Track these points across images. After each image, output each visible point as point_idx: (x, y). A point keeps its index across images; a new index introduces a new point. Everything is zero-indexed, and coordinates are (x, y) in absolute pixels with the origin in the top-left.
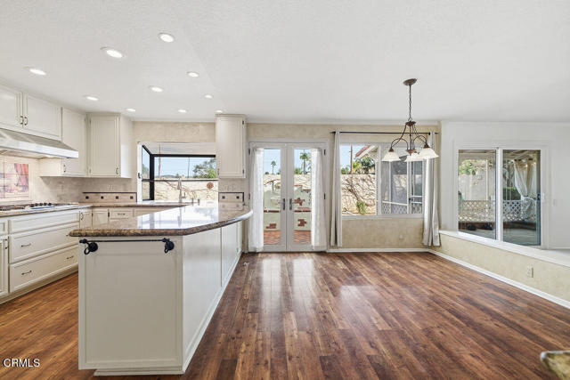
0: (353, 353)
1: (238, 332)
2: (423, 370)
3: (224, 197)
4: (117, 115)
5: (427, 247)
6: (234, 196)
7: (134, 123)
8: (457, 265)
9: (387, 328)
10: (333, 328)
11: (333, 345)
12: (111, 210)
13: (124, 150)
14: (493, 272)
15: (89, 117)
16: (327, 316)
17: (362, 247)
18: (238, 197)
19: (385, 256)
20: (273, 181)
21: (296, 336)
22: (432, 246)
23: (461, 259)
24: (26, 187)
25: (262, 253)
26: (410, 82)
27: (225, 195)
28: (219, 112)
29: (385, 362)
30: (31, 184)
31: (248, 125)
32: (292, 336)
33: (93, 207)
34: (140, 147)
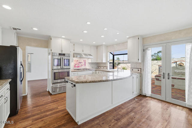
1: (103, 124)
3: (133, 70)
4: (102, 45)
6: (137, 70)
7: (107, 46)
12: (99, 71)
13: (104, 55)
15: (97, 47)
18: (138, 70)
20: (176, 62)
24: (85, 65)
25: (150, 97)
27: (133, 69)
28: (128, 37)
30: (86, 64)
31: (143, 39)
33: (96, 70)
34: (109, 53)
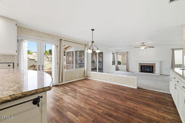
0: (98, 114)
2: (114, 109)
5: (86, 77)
6: (7, 65)
8: (95, 80)
9: (98, 102)
10: (86, 110)
11: (91, 115)
14: (103, 80)
16: (81, 107)
17: (70, 80)
18: (9, 65)
19: (77, 82)
21: (78, 119)
22: (87, 77)
23: (95, 78)
26: (93, 30)
29: (106, 112)
31: (18, 27)
32: (77, 120)
